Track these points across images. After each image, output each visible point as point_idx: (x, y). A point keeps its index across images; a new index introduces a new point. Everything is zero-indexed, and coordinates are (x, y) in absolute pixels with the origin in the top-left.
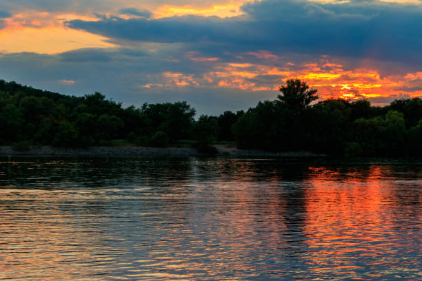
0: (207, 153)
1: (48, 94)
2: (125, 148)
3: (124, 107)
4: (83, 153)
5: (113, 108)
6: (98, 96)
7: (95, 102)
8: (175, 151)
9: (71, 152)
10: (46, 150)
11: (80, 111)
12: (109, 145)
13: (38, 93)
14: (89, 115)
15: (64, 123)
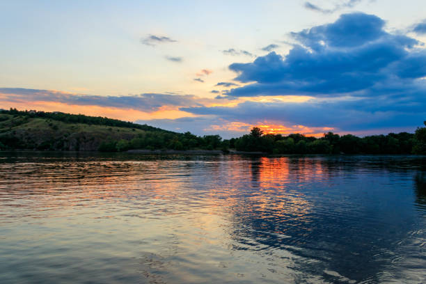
0: (226, 153)
1: (171, 132)
2: (198, 150)
3: (197, 136)
5: (193, 137)
6: (189, 133)
7: (188, 134)
8: (215, 151)
9: (180, 152)
10: (172, 151)
11: (183, 138)
12: (193, 149)
13: (167, 132)
14: (186, 139)
15: (178, 142)
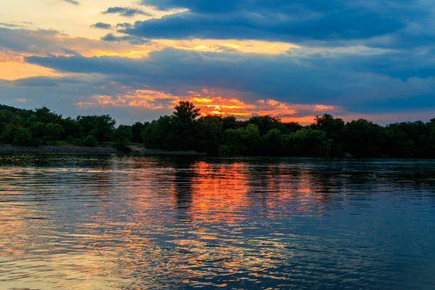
0: (124, 152)
2: (65, 146)
3: (64, 117)
4: (35, 150)
6: (45, 110)
7: (43, 113)
8: (100, 149)
9: (26, 149)
10: (8, 147)
11: (32, 120)
12: (55, 145)
15: (21, 128)
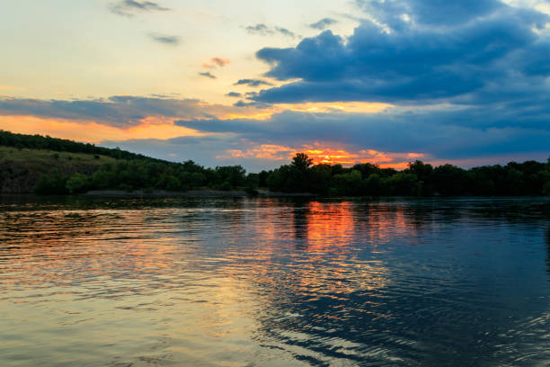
0: (253, 195)
1: (160, 161)
2: (207, 191)
3: (205, 168)
4: (182, 194)
5: (199, 169)
6: (191, 162)
7: (189, 165)
8: (235, 193)
9: (175, 194)
10: (163, 192)
11: (181, 171)
12: (199, 190)
13: (155, 160)
14: (186, 173)
15: (172, 177)
